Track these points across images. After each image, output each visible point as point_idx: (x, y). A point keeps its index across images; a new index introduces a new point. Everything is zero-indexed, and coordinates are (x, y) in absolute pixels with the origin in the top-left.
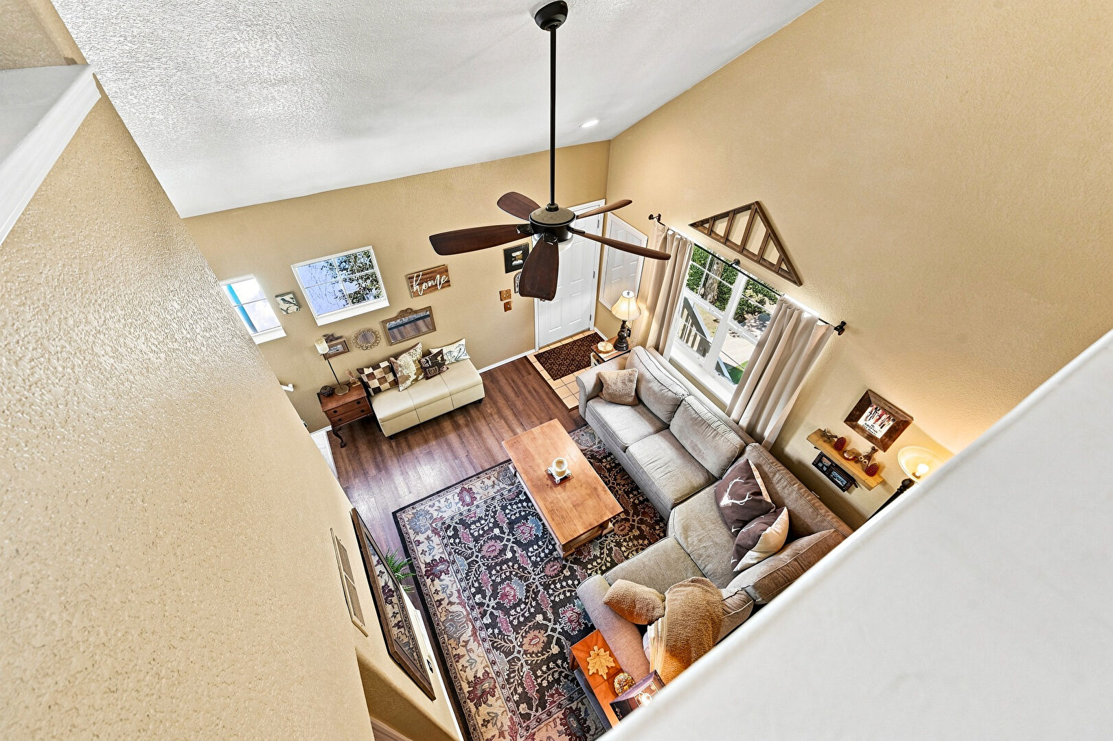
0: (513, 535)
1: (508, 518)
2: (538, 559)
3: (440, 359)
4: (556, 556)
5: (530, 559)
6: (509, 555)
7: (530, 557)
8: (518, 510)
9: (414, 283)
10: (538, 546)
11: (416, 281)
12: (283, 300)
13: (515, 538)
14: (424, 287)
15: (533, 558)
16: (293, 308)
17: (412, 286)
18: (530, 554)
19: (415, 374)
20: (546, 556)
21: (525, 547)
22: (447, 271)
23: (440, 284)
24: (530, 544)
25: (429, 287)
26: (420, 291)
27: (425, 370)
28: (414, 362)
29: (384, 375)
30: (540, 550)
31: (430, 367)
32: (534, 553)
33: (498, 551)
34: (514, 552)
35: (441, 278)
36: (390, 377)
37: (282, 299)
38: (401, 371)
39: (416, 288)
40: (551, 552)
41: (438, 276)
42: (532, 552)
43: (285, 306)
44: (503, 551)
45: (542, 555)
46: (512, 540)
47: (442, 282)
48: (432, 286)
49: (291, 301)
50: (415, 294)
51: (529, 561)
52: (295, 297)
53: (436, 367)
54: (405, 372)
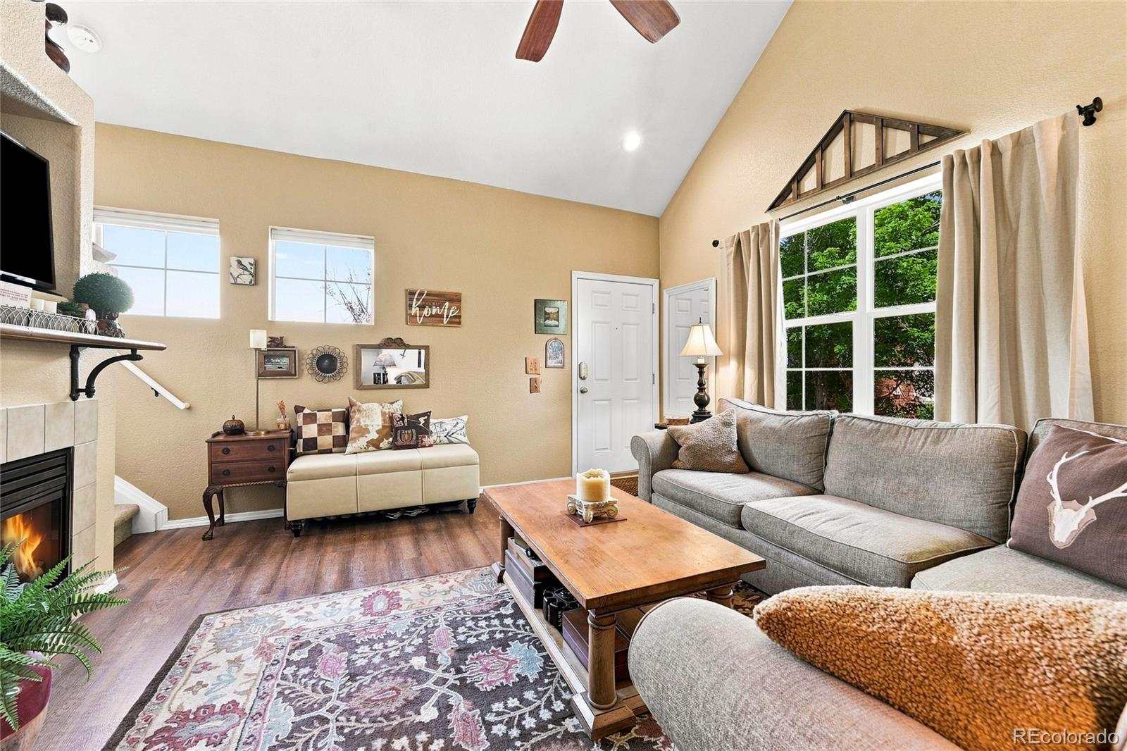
0: (459, 671)
1: (458, 642)
2: (515, 733)
3: (423, 422)
4: (571, 730)
5: (489, 730)
6: (429, 713)
7: (489, 725)
8: (488, 630)
9: (414, 302)
10: (522, 700)
11: (418, 300)
12: (239, 262)
13: (461, 679)
14: (425, 312)
15: (499, 730)
16: (247, 278)
17: (411, 306)
18: (490, 718)
19: (378, 432)
20: (542, 727)
21: (481, 699)
22: (459, 301)
23: (447, 316)
24: (501, 693)
25: (432, 316)
26: (420, 317)
27: (396, 432)
28: (383, 414)
29: (331, 422)
30: (526, 710)
31: (404, 428)
32: (506, 717)
33: (399, 702)
34: (445, 707)
35: (449, 309)
36: (339, 430)
37: (237, 260)
38: (358, 421)
39: (415, 310)
40: (558, 719)
41: (447, 304)
42: (498, 714)
43: (236, 271)
44: (415, 704)
45: (529, 723)
46: (451, 681)
47: (450, 315)
48: (436, 315)
49: (249, 267)
50: (411, 319)
51: (483, 736)
52: (255, 264)
53: (414, 431)
54: (364, 422)
